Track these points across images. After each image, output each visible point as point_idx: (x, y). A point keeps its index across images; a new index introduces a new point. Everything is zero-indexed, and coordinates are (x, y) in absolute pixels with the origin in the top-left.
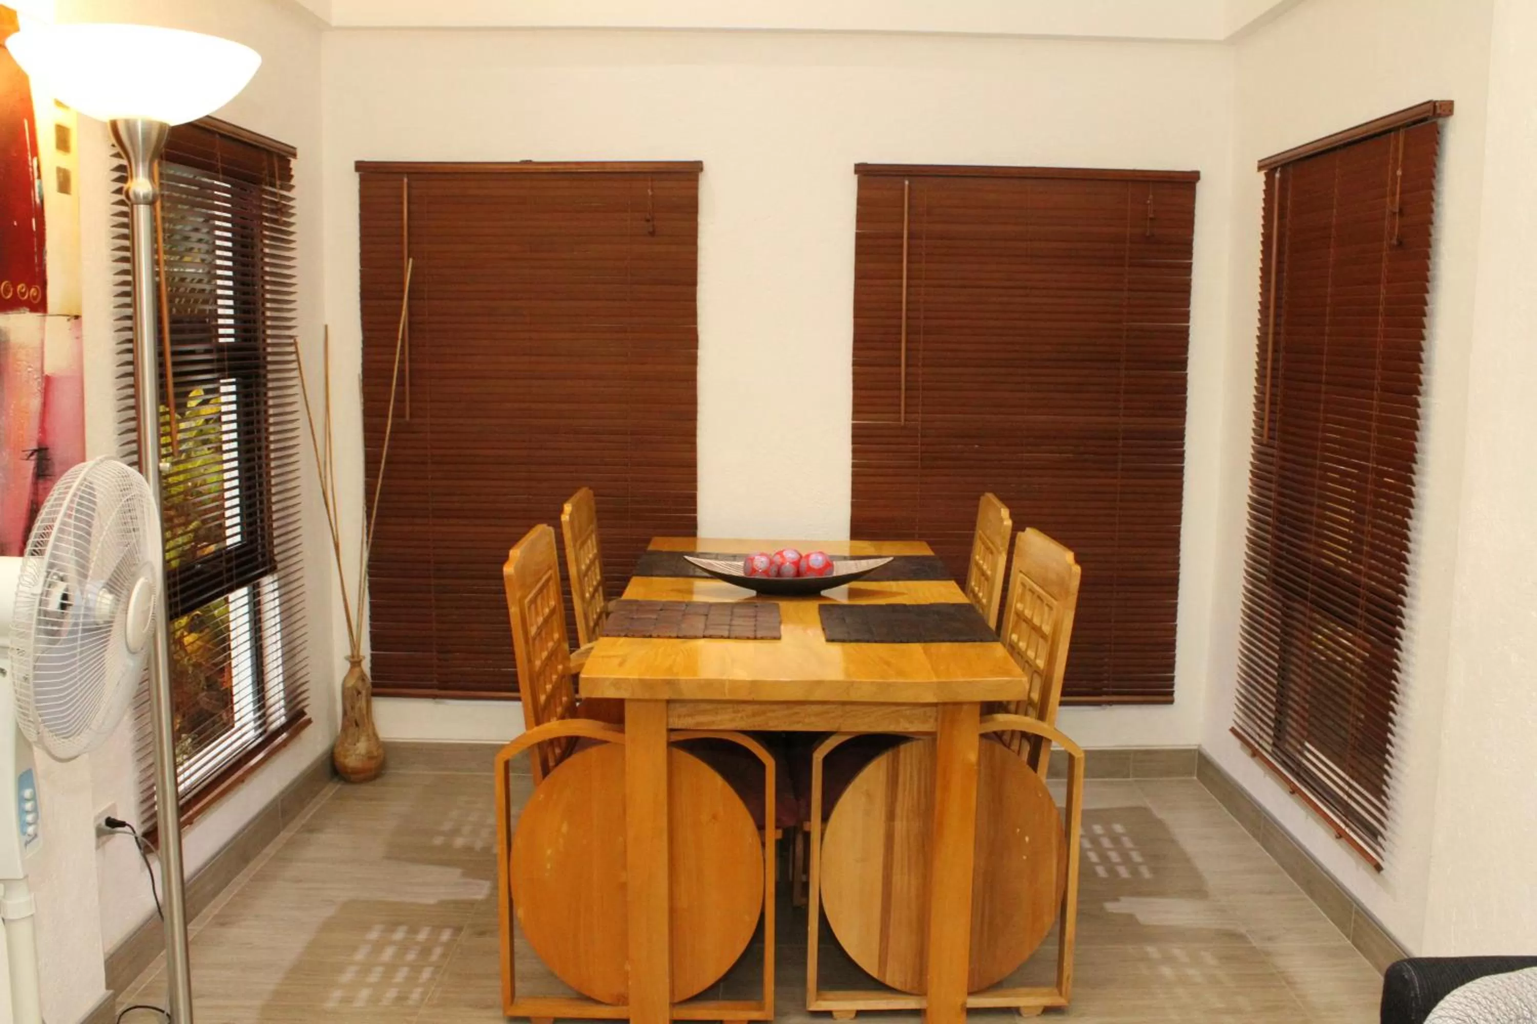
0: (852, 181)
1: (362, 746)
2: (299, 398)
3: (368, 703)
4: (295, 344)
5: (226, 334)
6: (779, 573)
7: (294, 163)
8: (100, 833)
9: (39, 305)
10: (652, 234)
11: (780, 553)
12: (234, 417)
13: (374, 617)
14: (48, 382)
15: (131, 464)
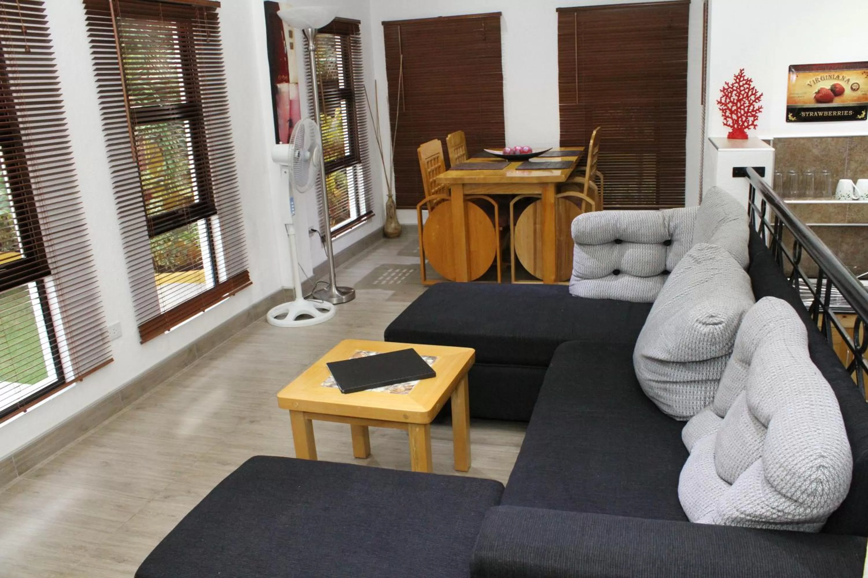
0: (556, 15)
1: (393, 225)
2: (367, 105)
3: (395, 211)
4: (364, 87)
5: (342, 86)
6: (514, 153)
7: (360, 26)
8: (310, 232)
9: (288, 81)
10: (485, 40)
11: (515, 147)
12: (345, 112)
13: (396, 181)
14: (291, 102)
15: (312, 119)
